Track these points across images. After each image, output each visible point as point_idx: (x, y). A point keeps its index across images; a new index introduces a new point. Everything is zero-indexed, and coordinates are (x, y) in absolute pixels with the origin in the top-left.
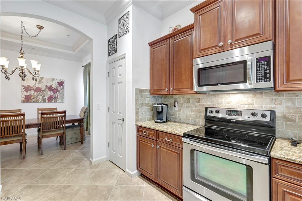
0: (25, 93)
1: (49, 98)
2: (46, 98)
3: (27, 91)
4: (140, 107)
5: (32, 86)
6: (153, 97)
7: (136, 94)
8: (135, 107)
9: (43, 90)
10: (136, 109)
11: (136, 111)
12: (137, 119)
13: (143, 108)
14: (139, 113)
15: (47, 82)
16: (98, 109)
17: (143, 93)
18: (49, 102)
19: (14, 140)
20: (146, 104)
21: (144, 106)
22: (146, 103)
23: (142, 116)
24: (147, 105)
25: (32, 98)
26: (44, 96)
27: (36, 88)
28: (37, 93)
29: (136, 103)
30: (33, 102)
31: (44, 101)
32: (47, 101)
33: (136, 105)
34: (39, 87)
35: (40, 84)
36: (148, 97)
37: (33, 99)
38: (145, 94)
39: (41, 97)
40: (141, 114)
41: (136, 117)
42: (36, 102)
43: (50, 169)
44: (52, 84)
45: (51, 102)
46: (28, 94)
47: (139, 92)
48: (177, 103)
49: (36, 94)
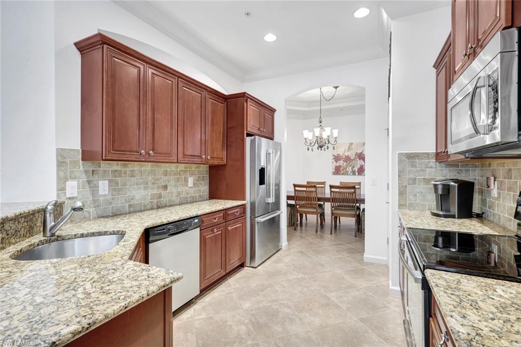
0: (335, 164)
1: (359, 169)
2: (356, 169)
3: (337, 162)
4: (409, 184)
5: (341, 155)
6: (446, 167)
7: (400, 162)
8: (397, 183)
9: (352, 159)
10: (399, 186)
11: (399, 190)
12: (402, 202)
13: (417, 186)
14: (406, 194)
15: (357, 149)
16: (372, 185)
17: (416, 160)
18: (359, 174)
19: (310, 212)
20: (424, 179)
21: (419, 182)
22: (427, 177)
23: (416, 200)
24: (427, 181)
25: (341, 169)
26: (354, 167)
27: (346, 156)
28: (346, 162)
29: (399, 176)
30: (343, 174)
31: (354, 173)
32: (357, 174)
33: (399, 179)
34: (348, 156)
35: (349, 152)
36: (431, 167)
37: (343, 170)
38: (424, 161)
39: (350, 168)
40: (411, 197)
41: (399, 200)
42: (345, 175)
43: (343, 256)
44: (363, 151)
45: (361, 175)
46: (338, 165)
47: (406, 158)
48: (495, 180)
49: (345, 164)
